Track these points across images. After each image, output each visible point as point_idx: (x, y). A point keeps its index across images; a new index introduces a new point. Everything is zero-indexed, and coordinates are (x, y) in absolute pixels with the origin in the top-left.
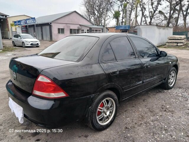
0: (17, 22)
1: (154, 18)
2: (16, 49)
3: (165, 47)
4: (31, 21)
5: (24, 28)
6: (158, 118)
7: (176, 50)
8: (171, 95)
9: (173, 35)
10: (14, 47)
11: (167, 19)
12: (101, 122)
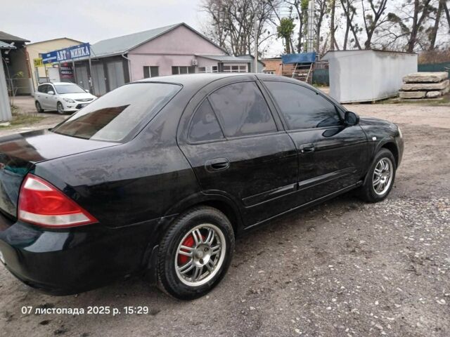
0: (49, 55)
1: (377, 32)
2: (43, 118)
3: (396, 102)
4: (80, 52)
5: (65, 68)
6: (330, 268)
7: (421, 108)
8: (377, 214)
9: (419, 71)
10: (39, 115)
11: (408, 34)
12: (190, 279)
